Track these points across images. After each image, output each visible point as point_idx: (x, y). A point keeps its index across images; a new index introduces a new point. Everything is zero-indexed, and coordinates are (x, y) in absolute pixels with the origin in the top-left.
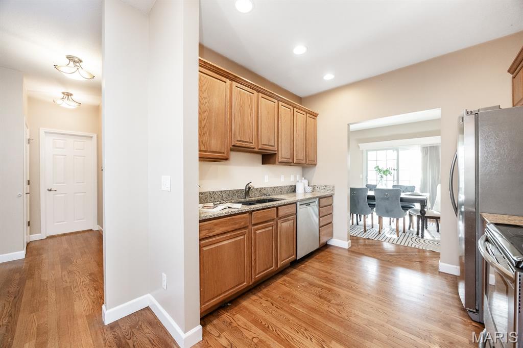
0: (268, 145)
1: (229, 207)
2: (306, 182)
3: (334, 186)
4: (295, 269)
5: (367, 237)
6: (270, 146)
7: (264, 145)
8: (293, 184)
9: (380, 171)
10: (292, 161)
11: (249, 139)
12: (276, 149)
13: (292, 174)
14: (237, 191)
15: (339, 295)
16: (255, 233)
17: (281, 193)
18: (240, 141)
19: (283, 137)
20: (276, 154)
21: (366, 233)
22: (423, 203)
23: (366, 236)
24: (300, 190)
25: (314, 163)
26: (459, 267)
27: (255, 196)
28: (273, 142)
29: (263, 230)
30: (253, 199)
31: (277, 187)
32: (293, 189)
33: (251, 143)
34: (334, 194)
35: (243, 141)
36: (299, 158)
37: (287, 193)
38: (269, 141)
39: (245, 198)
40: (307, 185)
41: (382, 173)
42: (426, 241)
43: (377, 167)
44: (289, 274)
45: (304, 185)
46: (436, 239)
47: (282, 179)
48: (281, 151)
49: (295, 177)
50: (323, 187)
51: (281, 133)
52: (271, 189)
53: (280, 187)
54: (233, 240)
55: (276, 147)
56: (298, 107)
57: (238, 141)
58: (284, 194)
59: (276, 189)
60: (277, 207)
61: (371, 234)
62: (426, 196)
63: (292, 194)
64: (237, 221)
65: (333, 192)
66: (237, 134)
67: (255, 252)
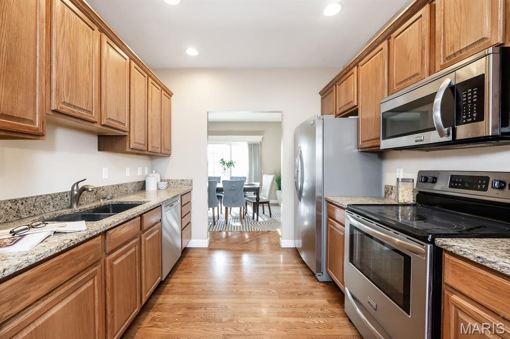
0: (117, 121)
1: (55, 232)
2: (158, 176)
3: (192, 180)
4: (160, 294)
5: (219, 230)
6: (120, 123)
7: (110, 119)
8: (141, 179)
9: (224, 163)
10: (146, 149)
11: (87, 104)
12: (128, 130)
13: (140, 167)
14: (53, 197)
15: (226, 307)
16: (112, 266)
17: (127, 193)
18: (69, 105)
19: (136, 112)
20: (126, 135)
21: (216, 226)
22: (257, 191)
23: (217, 229)
24: (151, 186)
25: (167, 152)
26: (301, 241)
27: (87, 203)
28: (124, 118)
29: (124, 257)
30: (87, 207)
31: (122, 185)
32: (142, 186)
33: (89, 112)
34: (192, 189)
35: (75, 107)
36: (154, 145)
37: (135, 192)
38: (118, 115)
39: (71, 207)
40: (159, 181)
41: (226, 165)
42: (261, 223)
43: (222, 160)
44: (155, 306)
45: (157, 180)
46: (266, 220)
47: (128, 173)
48: (134, 133)
49: (143, 170)
50: (179, 182)
51: (134, 107)
52: (113, 189)
53: (125, 185)
54: (73, 296)
55: (127, 125)
56: (153, 76)
57: (64, 103)
58: (130, 194)
59: (120, 187)
60: (141, 216)
61: (220, 226)
62: (257, 185)
63: (142, 194)
64: (81, 257)
65: (190, 188)
66: (64, 89)
67: (112, 299)
